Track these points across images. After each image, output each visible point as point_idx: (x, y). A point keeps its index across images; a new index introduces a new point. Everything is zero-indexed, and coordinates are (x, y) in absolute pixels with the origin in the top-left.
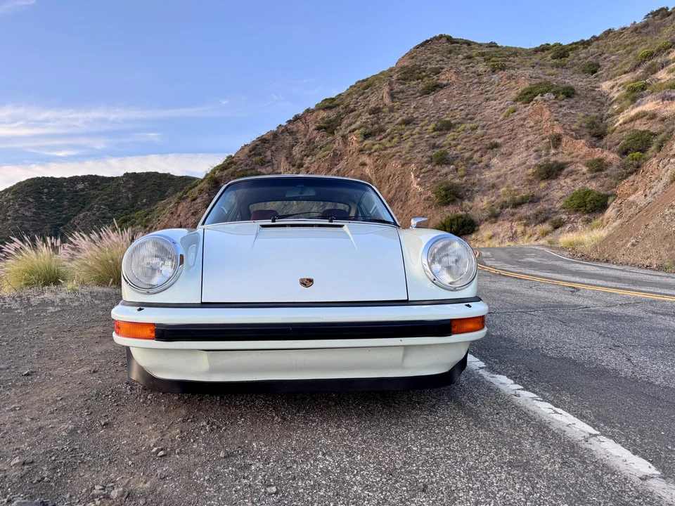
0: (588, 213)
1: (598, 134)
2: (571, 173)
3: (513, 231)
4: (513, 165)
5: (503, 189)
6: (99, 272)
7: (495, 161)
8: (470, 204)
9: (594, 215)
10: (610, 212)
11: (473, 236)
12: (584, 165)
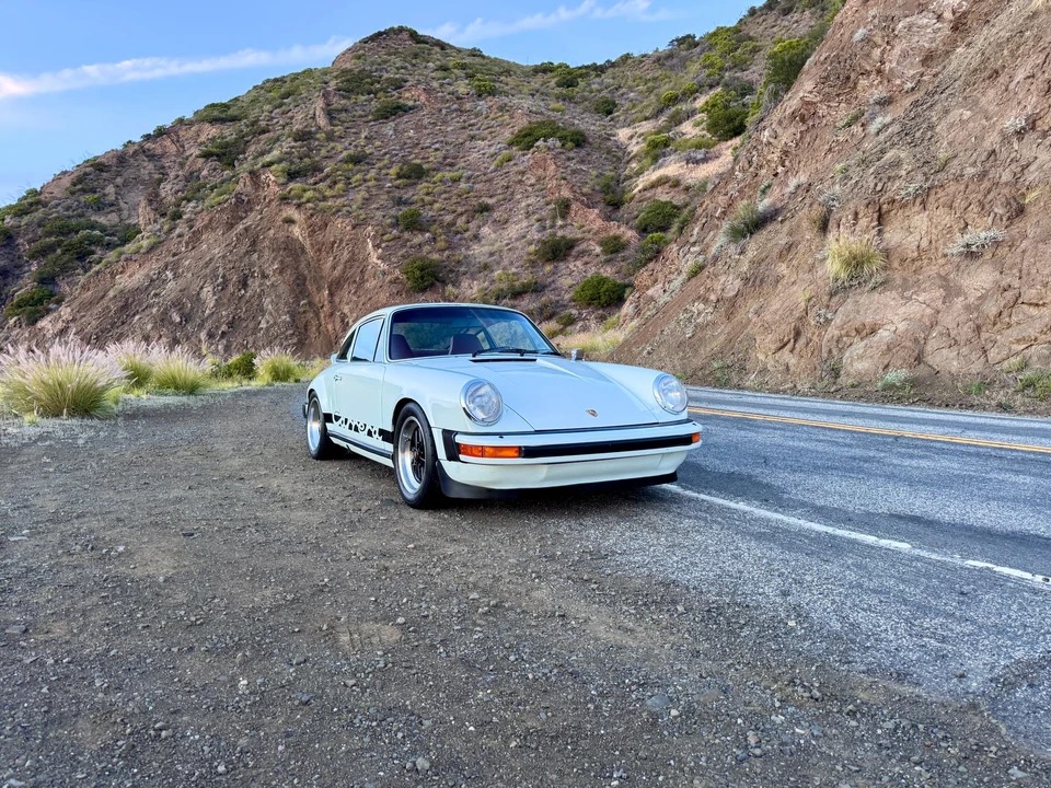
0: (603, 307)
1: (613, 200)
2: (583, 253)
4: (510, 239)
5: (497, 273)
6: (42, 400)
7: (485, 230)
8: (456, 291)
9: (608, 310)
10: (627, 308)
12: (597, 243)
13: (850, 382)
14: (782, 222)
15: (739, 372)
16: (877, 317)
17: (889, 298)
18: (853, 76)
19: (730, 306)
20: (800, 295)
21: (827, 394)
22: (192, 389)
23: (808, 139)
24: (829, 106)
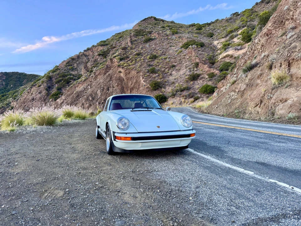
0: (208, 94)
1: (212, 62)
2: (202, 78)
3: (181, 101)
4: (181, 75)
5: (177, 84)
7: (174, 72)
8: (164, 90)
9: (210, 94)
10: (215, 94)
11: (166, 103)
12: (207, 75)
13: (277, 117)
14: (259, 67)
15: (243, 114)
16: (287, 96)
17: (292, 90)
18: (284, 21)
19: (242, 93)
20: (262, 89)
21: (270, 121)
22: (84, 118)
23: (269, 41)
24: (276, 31)
